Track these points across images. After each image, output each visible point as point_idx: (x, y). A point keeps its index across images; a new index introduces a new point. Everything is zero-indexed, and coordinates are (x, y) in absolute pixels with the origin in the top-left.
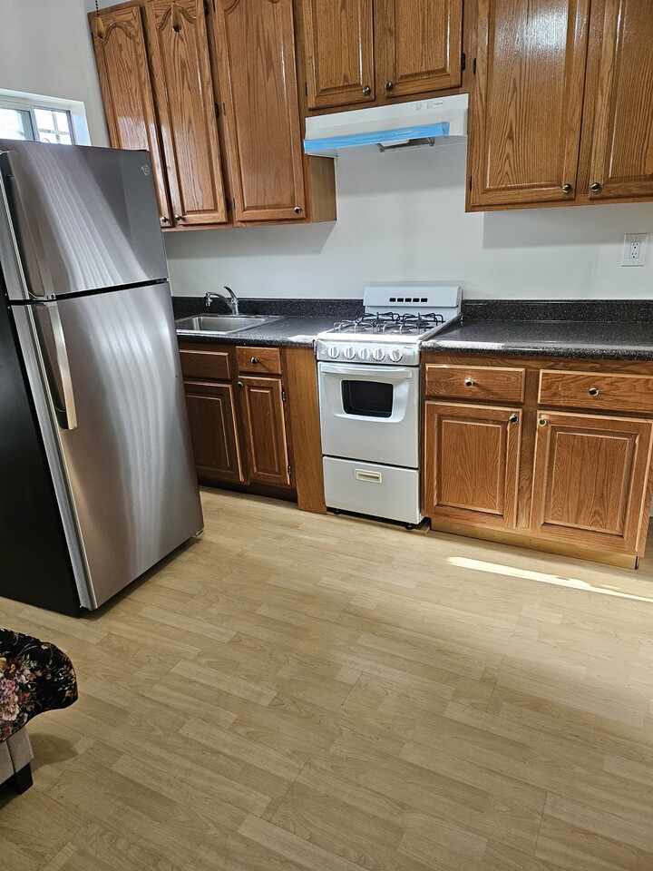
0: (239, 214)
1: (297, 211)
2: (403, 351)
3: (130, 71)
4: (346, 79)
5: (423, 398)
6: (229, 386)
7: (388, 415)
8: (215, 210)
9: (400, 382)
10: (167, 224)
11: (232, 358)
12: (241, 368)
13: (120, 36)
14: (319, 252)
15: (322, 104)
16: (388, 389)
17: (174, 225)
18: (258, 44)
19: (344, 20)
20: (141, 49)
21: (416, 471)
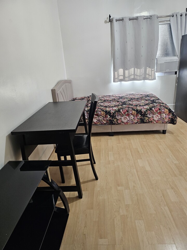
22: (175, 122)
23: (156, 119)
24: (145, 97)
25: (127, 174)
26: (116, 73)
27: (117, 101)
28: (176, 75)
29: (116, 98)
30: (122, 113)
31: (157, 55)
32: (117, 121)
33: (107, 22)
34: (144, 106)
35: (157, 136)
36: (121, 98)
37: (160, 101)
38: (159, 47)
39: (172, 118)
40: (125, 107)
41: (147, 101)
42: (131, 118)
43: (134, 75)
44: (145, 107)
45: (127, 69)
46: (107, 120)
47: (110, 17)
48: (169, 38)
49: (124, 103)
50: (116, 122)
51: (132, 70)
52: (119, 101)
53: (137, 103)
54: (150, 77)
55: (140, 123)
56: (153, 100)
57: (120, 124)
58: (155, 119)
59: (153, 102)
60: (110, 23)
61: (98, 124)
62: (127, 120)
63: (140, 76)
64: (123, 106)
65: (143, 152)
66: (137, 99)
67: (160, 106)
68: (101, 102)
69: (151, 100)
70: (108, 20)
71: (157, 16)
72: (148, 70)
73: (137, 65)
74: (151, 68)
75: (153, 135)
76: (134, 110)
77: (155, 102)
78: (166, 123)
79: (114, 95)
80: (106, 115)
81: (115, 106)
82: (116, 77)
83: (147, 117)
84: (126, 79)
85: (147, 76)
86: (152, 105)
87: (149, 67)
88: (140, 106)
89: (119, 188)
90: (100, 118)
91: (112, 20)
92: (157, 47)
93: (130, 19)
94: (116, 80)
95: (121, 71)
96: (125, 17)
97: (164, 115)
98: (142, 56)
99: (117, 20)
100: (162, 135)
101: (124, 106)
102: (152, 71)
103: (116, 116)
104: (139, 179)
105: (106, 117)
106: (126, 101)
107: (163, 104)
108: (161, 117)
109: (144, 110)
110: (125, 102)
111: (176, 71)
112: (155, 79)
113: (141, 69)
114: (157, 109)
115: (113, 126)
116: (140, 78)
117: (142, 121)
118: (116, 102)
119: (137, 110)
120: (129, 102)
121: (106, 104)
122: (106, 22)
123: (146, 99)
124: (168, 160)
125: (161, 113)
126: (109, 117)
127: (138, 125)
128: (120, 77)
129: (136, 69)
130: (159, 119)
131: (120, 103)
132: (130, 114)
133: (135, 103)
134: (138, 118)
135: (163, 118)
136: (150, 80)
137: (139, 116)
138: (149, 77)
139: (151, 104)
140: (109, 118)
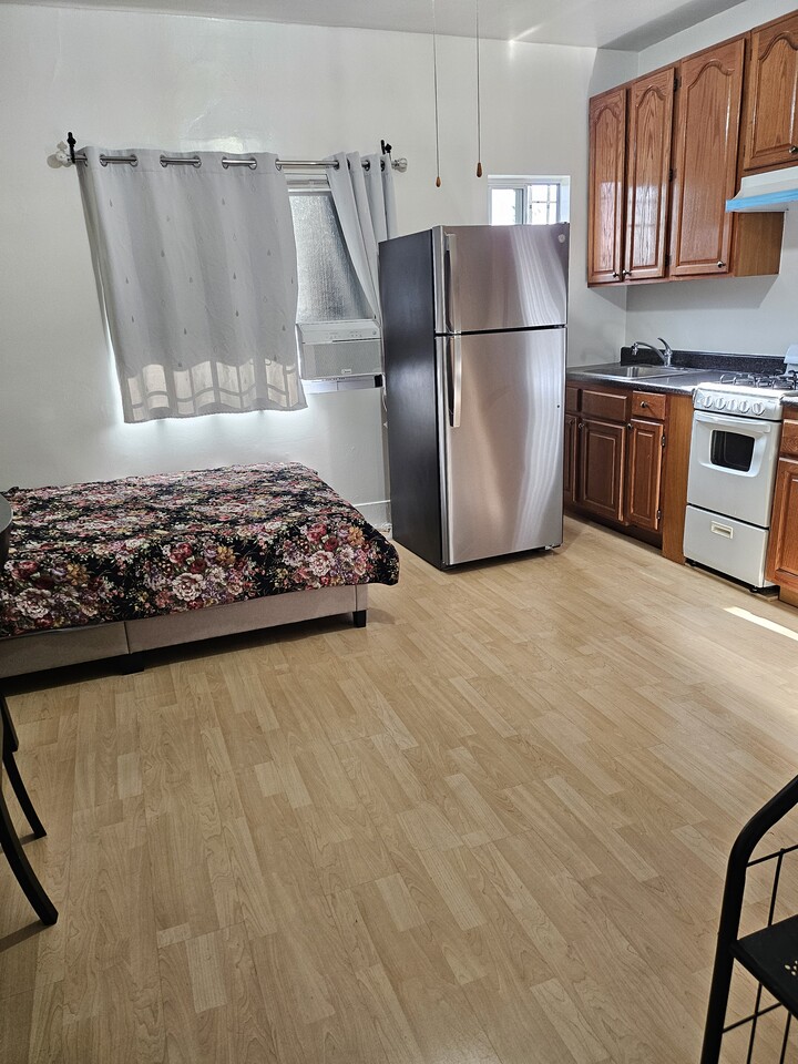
0: (674, 270)
1: (720, 266)
2: (766, 404)
3: (611, 145)
4: (778, 140)
5: (780, 454)
6: (623, 428)
7: (747, 470)
8: (656, 265)
9: (760, 436)
10: (617, 279)
11: (629, 401)
12: (634, 412)
13: (608, 115)
14: (757, 305)
15: (756, 165)
16: (750, 441)
17: (623, 280)
18: (710, 113)
19: (783, 85)
20: (622, 127)
21: (763, 531)
22: (391, 574)
23: (319, 570)
24: (269, 481)
25: (207, 853)
26: (132, 382)
27: (147, 507)
28: (379, 389)
29: (142, 494)
30: (173, 561)
31: (298, 313)
32: (150, 600)
33: (61, 163)
34: (265, 520)
35: (332, 639)
36: (167, 490)
37: (329, 496)
38: (303, 282)
39: (379, 560)
40: (184, 535)
41: (278, 499)
42: (213, 579)
43: (216, 387)
44: (268, 526)
45: (180, 365)
46: (102, 600)
47: (72, 141)
48: (334, 249)
49: (179, 515)
50: (147, 606)
51: (204, 369)
52: (157, 506)
53: (237, 510)
54: (284, 397)
55: (257, 596)
56: (303, 494)
57: (167, 610)
58: (316, 570)
59: (303, 499)
60: (74, 167)
61: (56, 625)
62: (197, 590)
63: (240, 394)
64: (176, 530)
65: (277, 726)
66: (238, 490)
67: (330, 516)
68: (70, 519)
69: (295, 491)
70: (65, 156)
71: (277, 160)
72: (272, 369)
73: (223, 350)
74: (279, 362)
75: (316, 637)
76: (224, 542)
77: (310, 503)
78: (362, 581)
79: (134, 481)
80: (93, 577)
81: (135, 534)
82: (136, 398)
83: (282, 565)
84: (184, 407)
85: (270, 394)
86: (299, 514)
87: (275, 360)
88: (249, 521)
89: (167, 937)
90: (63, 597)
91: (81, 157)
92: (294, 281)
93: (166, 162)
94: (137, 414)
95: (155, 374)
96: (143, 152)
97: (350, 550)
98: (237, 314)
99: (105, 160)
100: (352, 634)
101: (179, 527)
102: (285, 373)
103: (142, 578)
104: (261, 865)
105: (94, 587)
106: (188, 504)
107: (342, 505)
108: (339, 561)
109: (265, 539)
110: (183, 508)
111: (378, 374)
112: (302, 404)
113: (241, 368)
114: (317, 530)
115: (131, 624)
116: (242, 402)
117: (265, 587)
118: (143, 512)
119: (237, 544)
120: (202, 509)
121: (93, 526)
122: (54, 162)
123: (274, 489)
124: (377, 739)
125: (338, 546)
126: (111, 585)
127: (248, 604)
128: (155, 401)
129: (219, 365)
130: (333, 568)
131: (161, 515)
132: (209, 563)
133: (226, 509)
134: (246, 577)
135: (347, 564)
136: (284, 409)
137: (250, 567)
138: (280, 400)
139: (295, 508)
140: (111, 590)
